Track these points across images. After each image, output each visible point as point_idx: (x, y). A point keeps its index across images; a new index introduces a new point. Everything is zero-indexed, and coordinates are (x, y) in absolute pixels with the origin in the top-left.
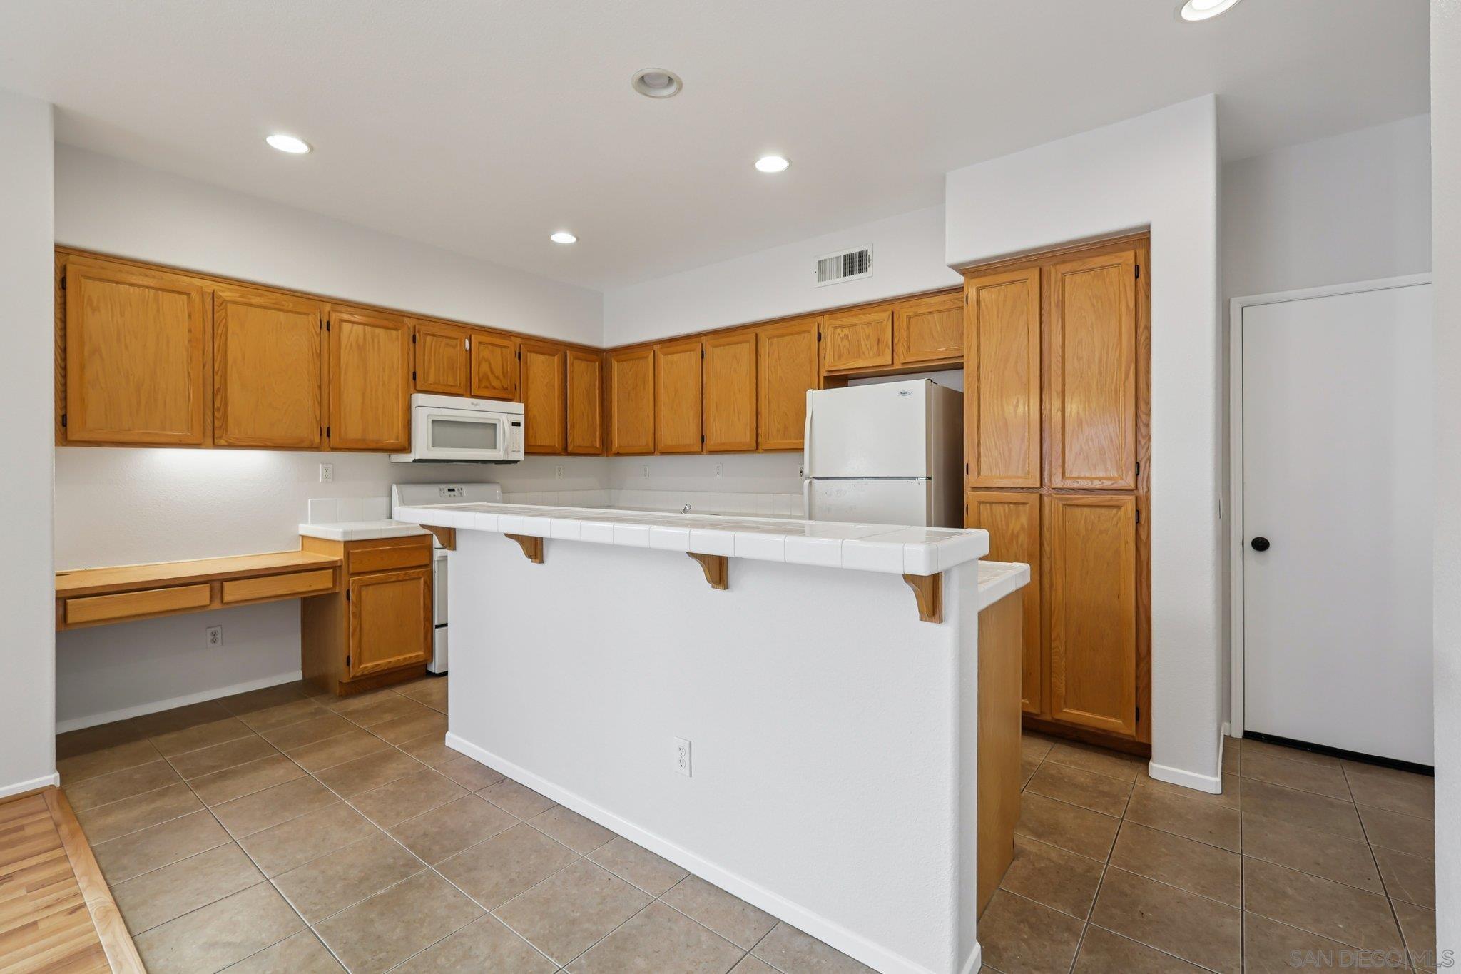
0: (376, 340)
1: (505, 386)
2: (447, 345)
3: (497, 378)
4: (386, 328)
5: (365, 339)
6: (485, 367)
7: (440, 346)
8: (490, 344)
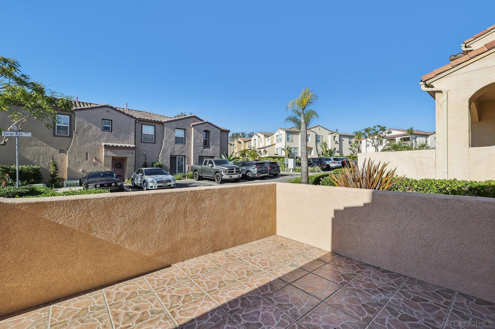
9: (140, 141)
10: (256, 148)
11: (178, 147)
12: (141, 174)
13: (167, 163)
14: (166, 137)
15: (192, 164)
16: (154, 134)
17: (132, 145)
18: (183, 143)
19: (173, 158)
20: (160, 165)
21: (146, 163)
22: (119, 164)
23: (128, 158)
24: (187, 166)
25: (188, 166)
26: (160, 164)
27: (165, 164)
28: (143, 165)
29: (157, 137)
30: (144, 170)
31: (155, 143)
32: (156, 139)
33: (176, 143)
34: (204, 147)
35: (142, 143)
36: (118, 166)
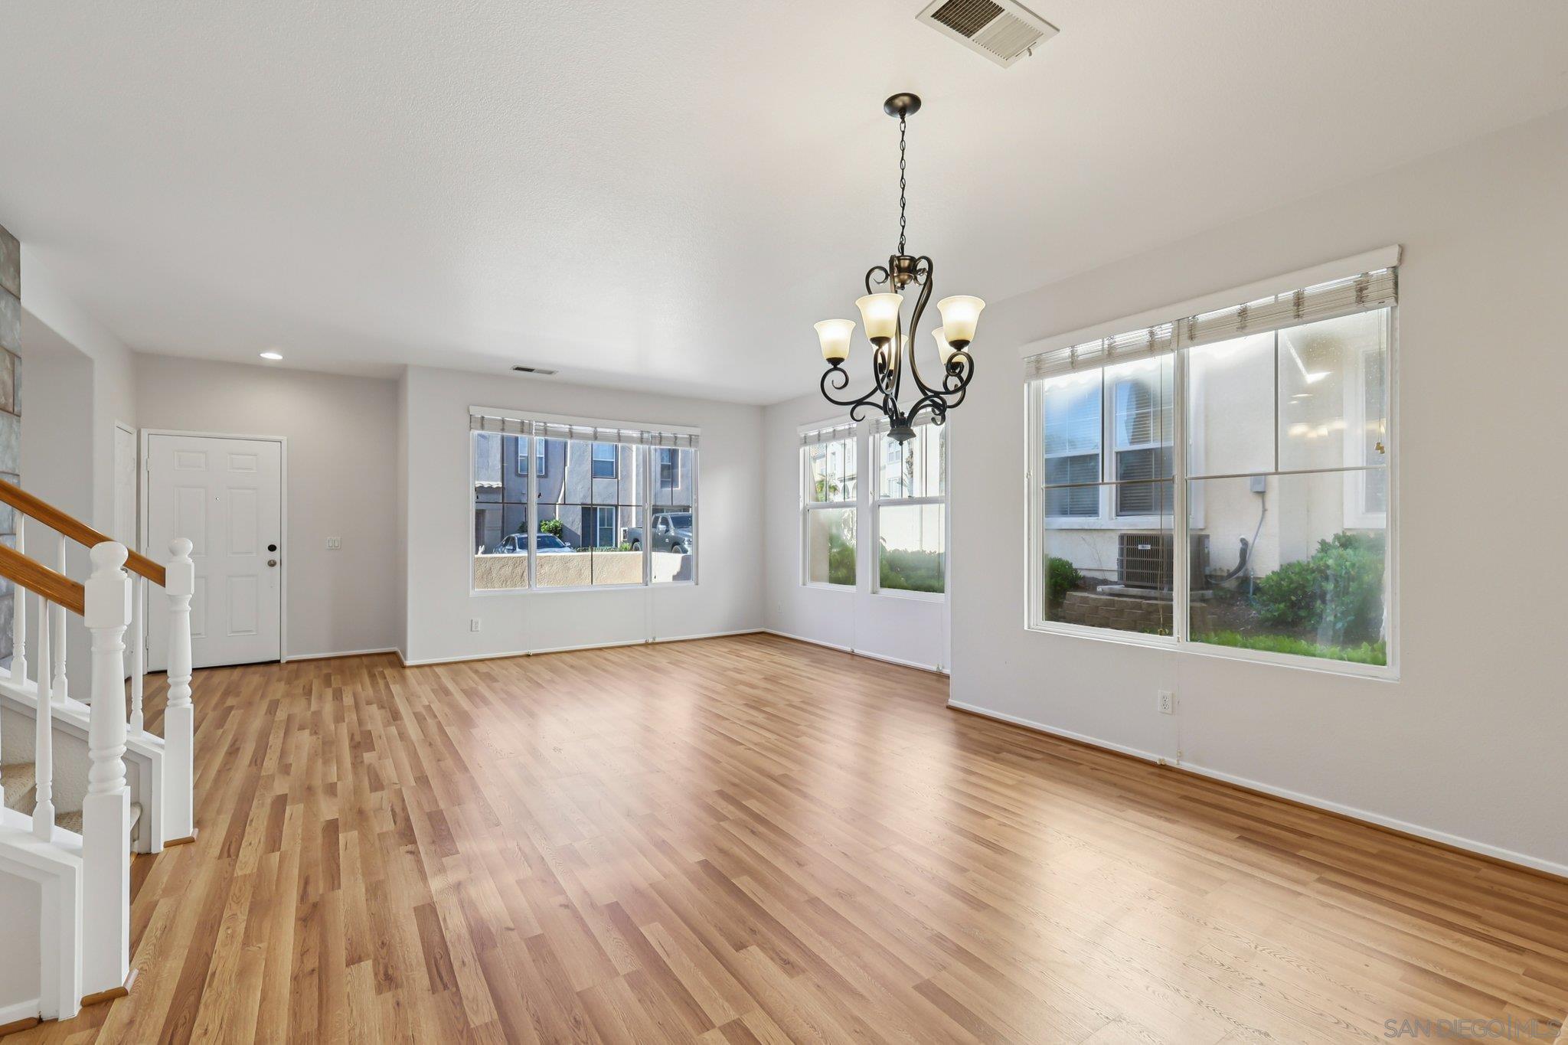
9: (513, 470)
10: (837, 477)
11: (601, 483)
12: (512, 548)
13: (575, 522)
14: (571, 461)
15: (634, 525)
16: (543, 456)
17: (497, 484)
18: (612, 475)
19: (588, 512)
20: (556, 527)
21: (526, 522)
23: (487, 511)
24: (622, 529)
25: (625, 531)
26: (558, 524)
27: (568, 526)
28: (520, 527)
29: (551, 460)
30: (519, 539)
32: (550, 468)
33: (594, 475)
34: (663, 484)
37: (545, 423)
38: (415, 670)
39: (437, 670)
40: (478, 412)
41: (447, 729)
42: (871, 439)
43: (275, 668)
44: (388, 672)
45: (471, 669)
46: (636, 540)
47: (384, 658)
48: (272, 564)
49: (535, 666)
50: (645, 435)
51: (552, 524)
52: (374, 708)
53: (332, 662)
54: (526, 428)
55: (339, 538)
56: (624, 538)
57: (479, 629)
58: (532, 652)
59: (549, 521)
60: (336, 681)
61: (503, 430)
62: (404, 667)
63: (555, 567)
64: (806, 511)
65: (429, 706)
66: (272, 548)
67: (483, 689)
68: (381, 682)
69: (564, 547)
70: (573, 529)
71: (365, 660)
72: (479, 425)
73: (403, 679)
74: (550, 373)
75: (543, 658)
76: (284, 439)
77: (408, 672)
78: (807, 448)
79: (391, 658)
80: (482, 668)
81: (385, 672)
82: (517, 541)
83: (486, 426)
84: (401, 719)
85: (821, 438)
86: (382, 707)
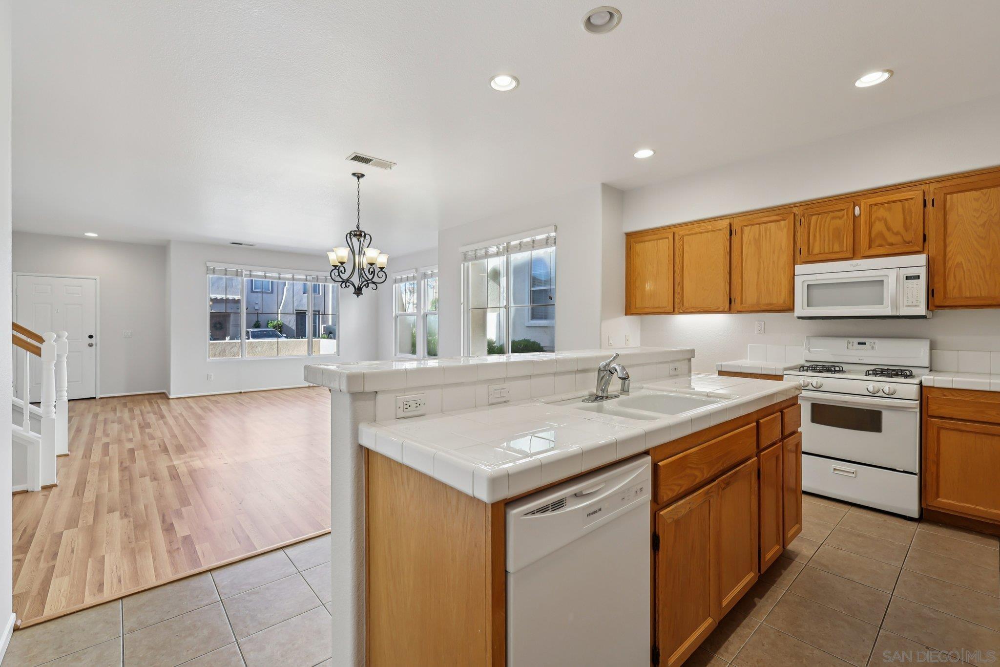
0: (768, 233)
1: (907, 239)
2: (833, 218)
3: (897, 234)
4: (775, 221)
5: (760, 235)
6: (879, 227)
7: (825, 221)
8: (885, 203)
13: (291, 322)
15: (330, 323)
17: (239, 298)
19: (301, 316)
20: (278, 325)
21: (258, 321)
22: (220, 323)
24: (323, 326)
26: (279, 323)
27: (287, 324)
28: (254, 325)
31: (272, 292)
35: (252, 294)
36: (218, 326)
37: (250, 271)
38: (176, 400)
39: (187, 399)
40: (211, 265)
41: (189, 421)
42: (422, 282)
43: (93, 401)
44: (159, 401)
45: (207, 399)
46: (331, 333)
47: (158, 396)
48: (91, 345)
49: (243, 397)
50: (308, 278)
51: (275, 323)
52: (152, 415)
53: (127, 398)
54: (239, 274)
55: (131, 331)
56: (324, 331)
57: (212, 379)
58: (243, 391)
59: (274, 321)
60: (130, 405)
61: (226, 274)
62: (169, 399)
63: (264, 348)
64: (396, 317)
65: (181, 413)
66: (91, 337)
67: (211, 407)
68: (155, 405)
69: (281, 337)
70: (290, 326)
71: (146, 396)
72: (212, 272)
73: (168, 404)
74: (252, 245)
75: (249, 394)
76: (98, 278)
77: (171, 401)
78: (397, 285)
79: (162, 395)
80: (213, 398)
81: (158, 401)
82: (250, 334)
83: (216, 273)
84: (166, 418)
85: (402, 280)
86: (155, 414)
